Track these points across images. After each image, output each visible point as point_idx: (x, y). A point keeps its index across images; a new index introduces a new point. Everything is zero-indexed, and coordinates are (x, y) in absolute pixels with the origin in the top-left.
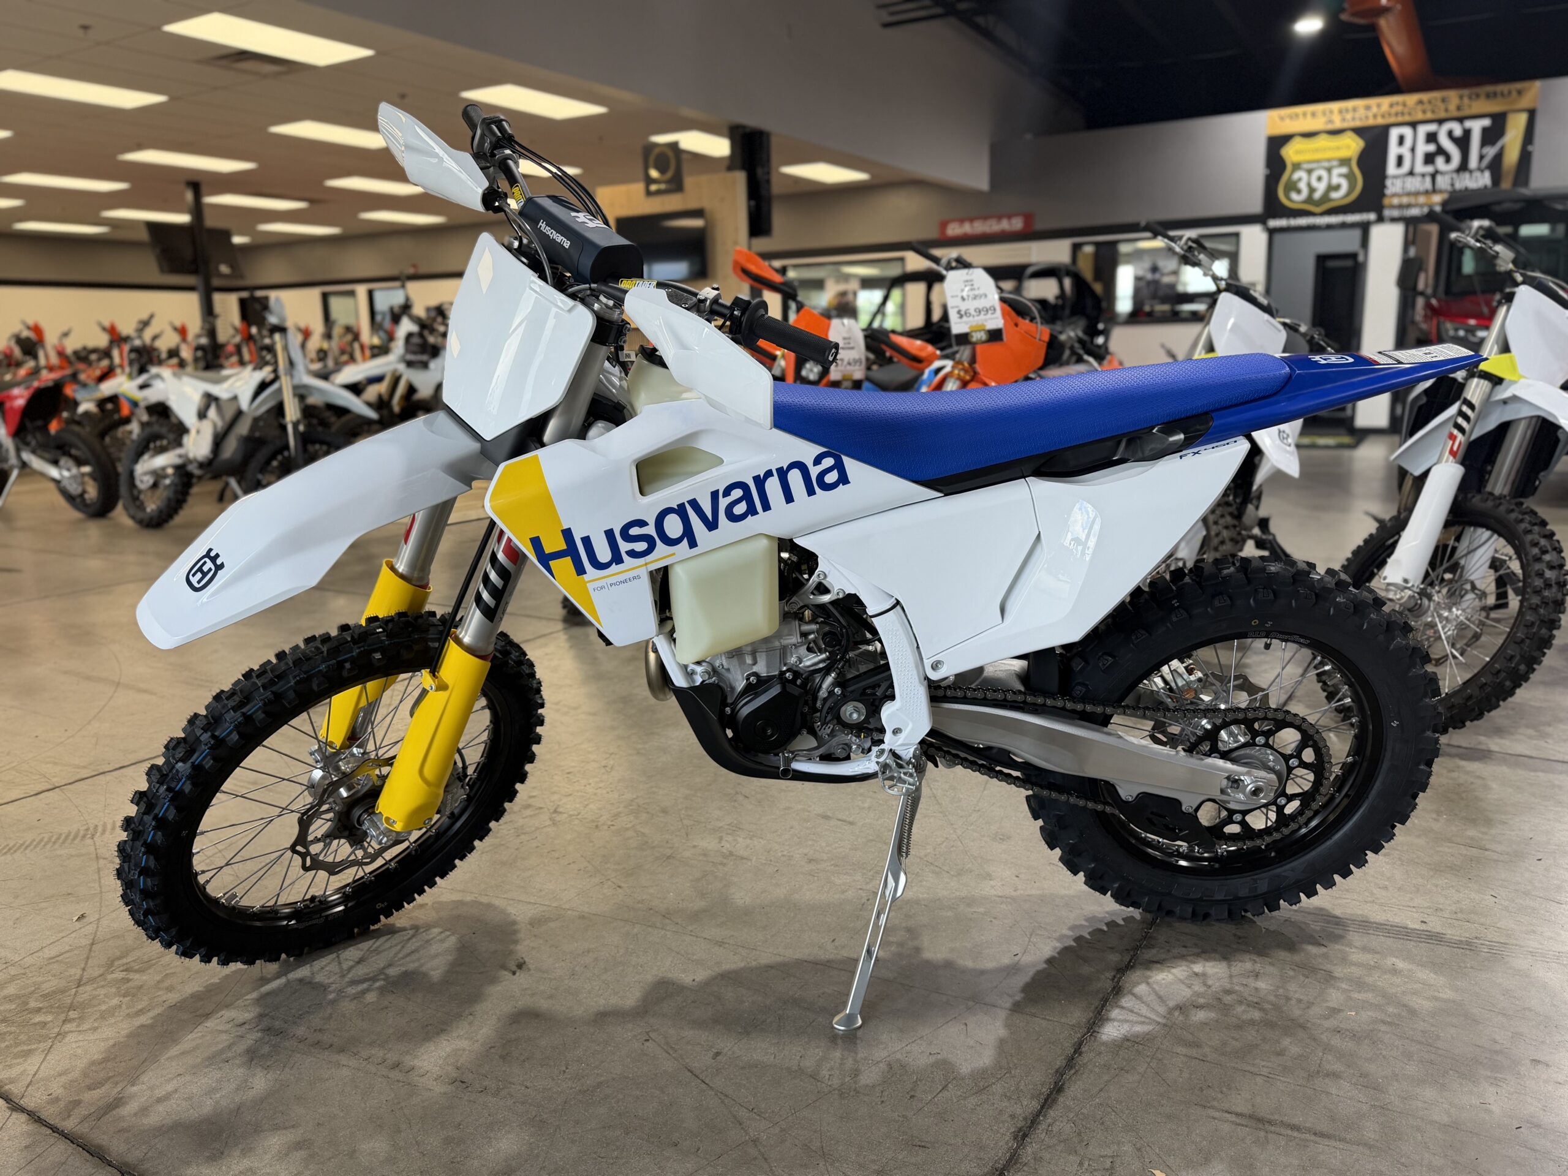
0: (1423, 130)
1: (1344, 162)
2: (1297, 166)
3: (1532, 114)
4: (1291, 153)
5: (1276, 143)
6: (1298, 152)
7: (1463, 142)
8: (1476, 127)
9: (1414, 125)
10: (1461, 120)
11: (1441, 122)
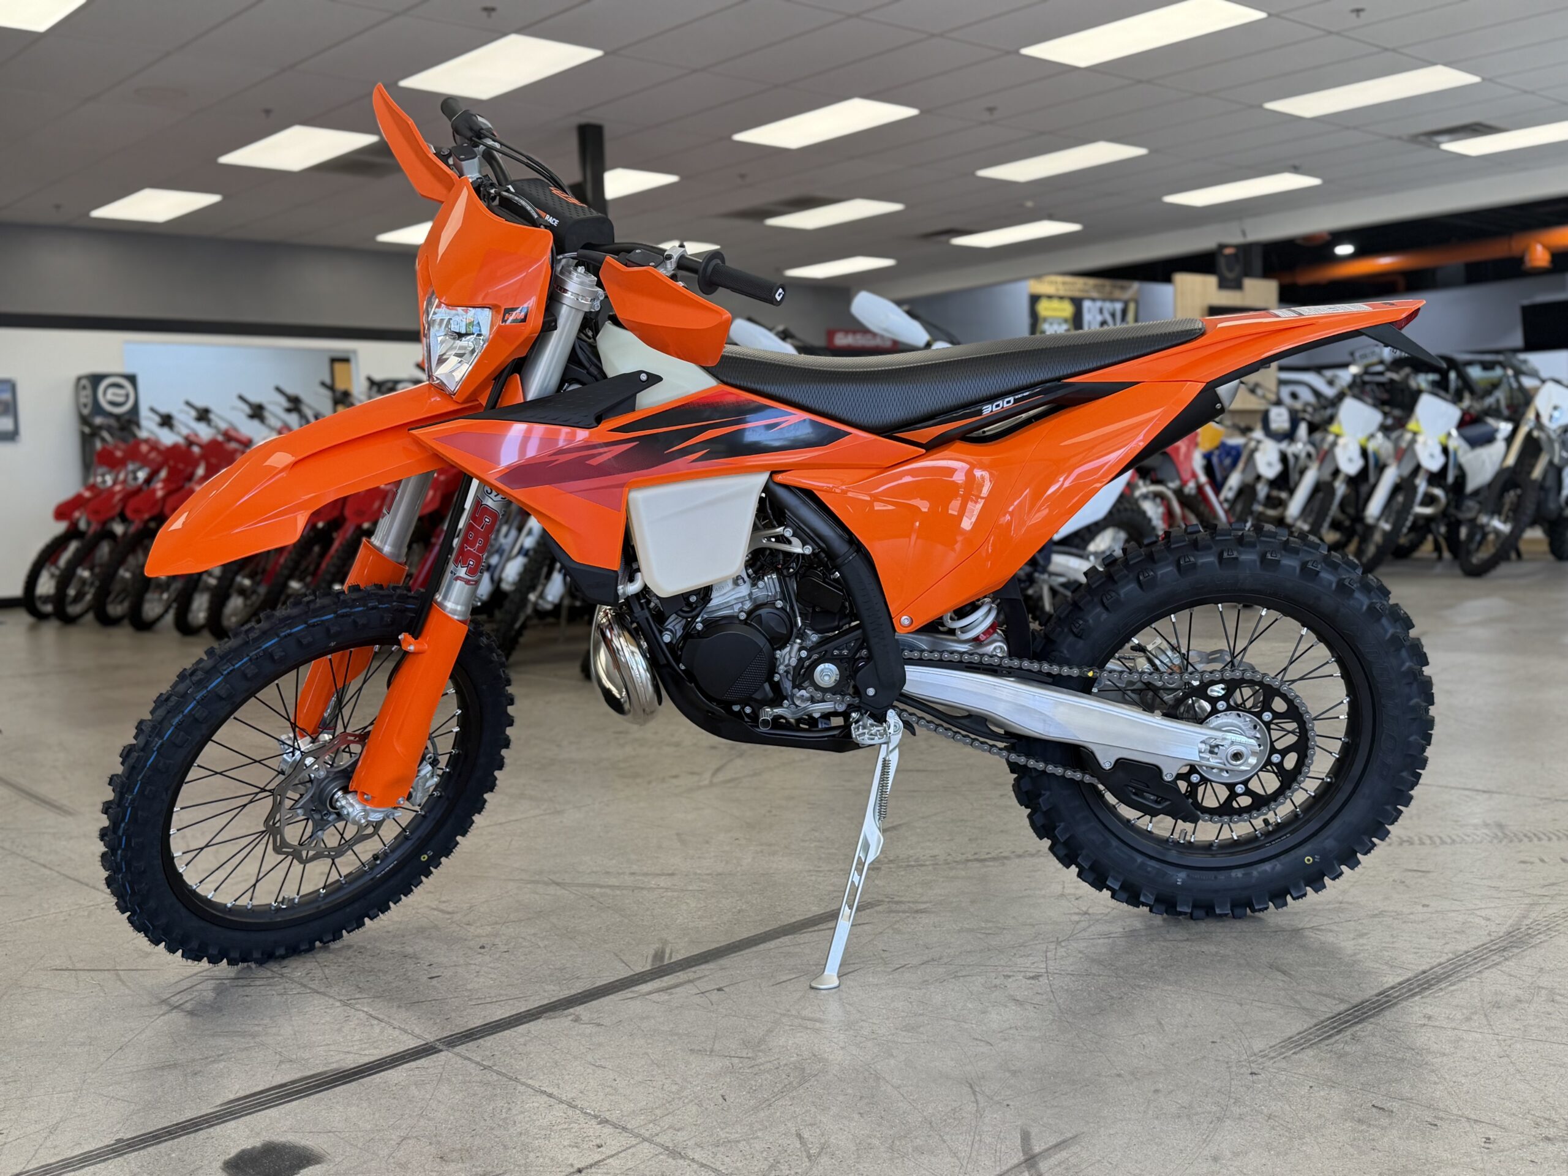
0: (1099, 304)
1: (1066, 321)
2: (1045, 320)
3: (1137, 302)
4: (1044, 308)
5: (1035, 299)
6: (1046, 309)
7: (1113, 315)
8: (1119, 306)
9: (1093, 300)
10: (1113, 300)
11: (1104, 300)
